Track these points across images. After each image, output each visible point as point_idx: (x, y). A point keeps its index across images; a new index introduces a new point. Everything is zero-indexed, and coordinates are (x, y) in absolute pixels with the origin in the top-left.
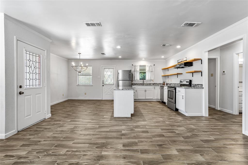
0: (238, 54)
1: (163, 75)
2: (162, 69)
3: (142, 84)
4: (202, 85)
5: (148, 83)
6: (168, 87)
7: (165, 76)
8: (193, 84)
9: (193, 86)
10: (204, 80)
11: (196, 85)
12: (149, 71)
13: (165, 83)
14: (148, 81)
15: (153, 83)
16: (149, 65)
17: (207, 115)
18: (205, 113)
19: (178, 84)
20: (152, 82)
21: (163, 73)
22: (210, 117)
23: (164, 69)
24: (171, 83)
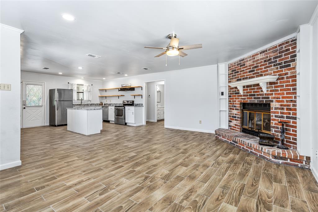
0: (156, 85)
1: (100, 95)
2: (99, 90)
3: (79, 105)
4: (142, 104)
5: (85, 103)
6: (115, 106)
7: (102, 97)
8: (135, 104)
9: (135, 105)
10: (143, 101)
11: (138, 104)
12: (87, 91)
13: (103, 104)
14: (86, 102)
15: (91, 103)
16: (88, 85)
17: (145, 124)
18: (144, 123)
19: (119, 104)
20: (89, 103)
21: (100, 93)
22: (147, 125)
23: (100, 90)
24: (110, 103)
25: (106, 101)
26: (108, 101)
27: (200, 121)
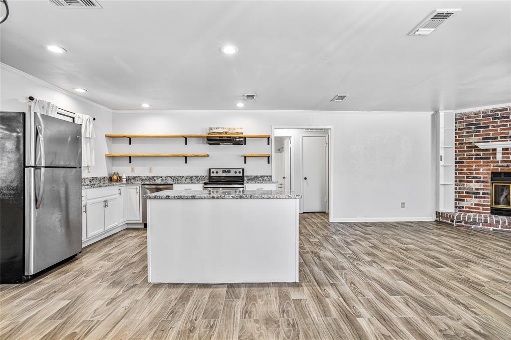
2: (107, 137)
4: (270, 176)
7: (115, 158)
8: (247, 177)
9: (249, 180)
11: (256, 177)
16: (87, 117)
21: (110, 147)
23: (109, 137)
24: (151, 175)
25: (133, 170)
26: (136, 169)
27: (403, 204)
